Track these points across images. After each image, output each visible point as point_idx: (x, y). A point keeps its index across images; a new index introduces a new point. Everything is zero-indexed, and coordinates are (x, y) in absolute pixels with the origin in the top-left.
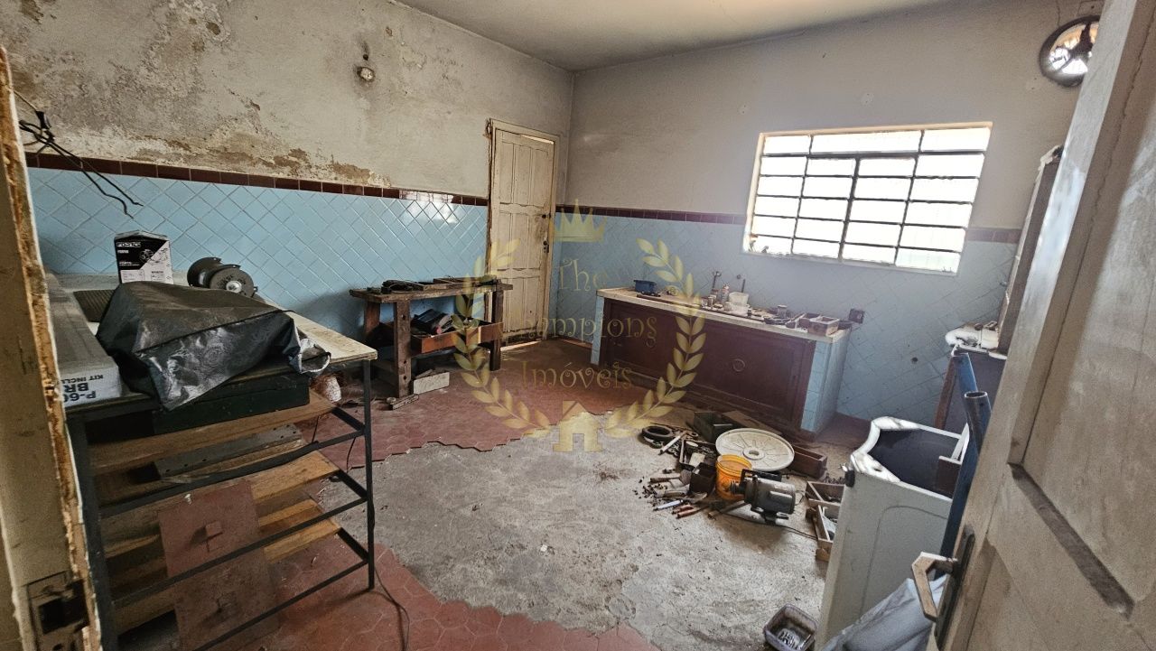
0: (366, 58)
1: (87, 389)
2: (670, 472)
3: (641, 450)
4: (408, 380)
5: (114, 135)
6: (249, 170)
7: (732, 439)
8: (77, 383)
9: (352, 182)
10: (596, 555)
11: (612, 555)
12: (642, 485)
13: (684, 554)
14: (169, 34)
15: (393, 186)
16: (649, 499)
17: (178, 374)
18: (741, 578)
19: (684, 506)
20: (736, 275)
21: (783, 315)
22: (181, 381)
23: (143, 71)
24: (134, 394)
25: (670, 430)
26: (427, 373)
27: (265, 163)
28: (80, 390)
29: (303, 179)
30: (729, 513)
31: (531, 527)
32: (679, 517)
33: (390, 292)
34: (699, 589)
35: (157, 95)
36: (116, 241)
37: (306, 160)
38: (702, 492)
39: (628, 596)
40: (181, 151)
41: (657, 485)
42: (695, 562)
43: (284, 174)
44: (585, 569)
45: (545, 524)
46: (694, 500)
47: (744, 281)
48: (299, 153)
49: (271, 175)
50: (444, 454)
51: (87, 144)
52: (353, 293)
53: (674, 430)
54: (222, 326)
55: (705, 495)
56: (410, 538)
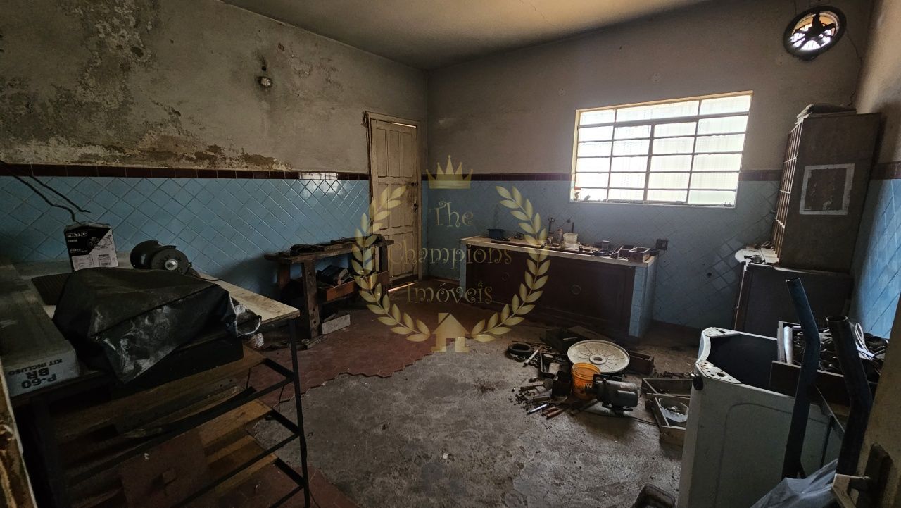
0: (264, 69)
1: (47, 373)
2: (534, 381)
3: (510, 365)
4: (318, 323)
5: (59, 144)
6: (175, 165)
7: (579, 350)
8: (37, 370)
9: (260, 169)
10: (488, 458)
11: (500, 456)
12: (515, 393)
13: (558, 449)
14: (101, 58)
15: (294, 169)
16: (522, 405)
17: (130, 351)
18: (605, 465)
19: (550, 409)
20: (566, 220)
21: (607, 248)
22: (134, 356)
23: (80, 90)
24: (92, 372)
25: (529, 346)
26: (332, 316)
27: (188, 158)
28: (41, 375)
29: (219, 169)
30: (586, 410)
31: (432, 440)
32: (548, 418)
33: (298, 255)
34: (575, 478)
35: (94, 109)
36: (66, 233)
37: (221, 154)
38: (564, 395)
39: (518, 490)
40: (117, 153)
41: (526, 392)
42: (567, 455)
43: (204, 166)
44: (480, 470)
45: (443, 435)
46: (558, 402)
47: (573, 223)
48: (215, 149)
49: (193, 168)
50: (354, 383)
51: (36, 152)
52: (268, 257)
53: (532, 345)
54: (167, 304)
55: (566, 398)
56: (334, 459)
